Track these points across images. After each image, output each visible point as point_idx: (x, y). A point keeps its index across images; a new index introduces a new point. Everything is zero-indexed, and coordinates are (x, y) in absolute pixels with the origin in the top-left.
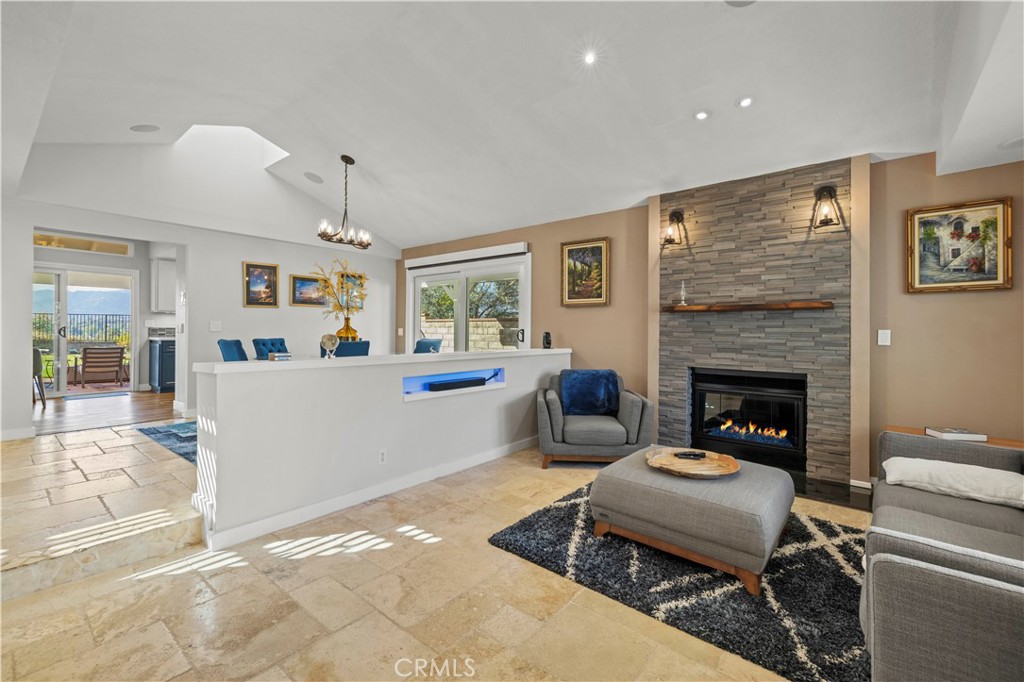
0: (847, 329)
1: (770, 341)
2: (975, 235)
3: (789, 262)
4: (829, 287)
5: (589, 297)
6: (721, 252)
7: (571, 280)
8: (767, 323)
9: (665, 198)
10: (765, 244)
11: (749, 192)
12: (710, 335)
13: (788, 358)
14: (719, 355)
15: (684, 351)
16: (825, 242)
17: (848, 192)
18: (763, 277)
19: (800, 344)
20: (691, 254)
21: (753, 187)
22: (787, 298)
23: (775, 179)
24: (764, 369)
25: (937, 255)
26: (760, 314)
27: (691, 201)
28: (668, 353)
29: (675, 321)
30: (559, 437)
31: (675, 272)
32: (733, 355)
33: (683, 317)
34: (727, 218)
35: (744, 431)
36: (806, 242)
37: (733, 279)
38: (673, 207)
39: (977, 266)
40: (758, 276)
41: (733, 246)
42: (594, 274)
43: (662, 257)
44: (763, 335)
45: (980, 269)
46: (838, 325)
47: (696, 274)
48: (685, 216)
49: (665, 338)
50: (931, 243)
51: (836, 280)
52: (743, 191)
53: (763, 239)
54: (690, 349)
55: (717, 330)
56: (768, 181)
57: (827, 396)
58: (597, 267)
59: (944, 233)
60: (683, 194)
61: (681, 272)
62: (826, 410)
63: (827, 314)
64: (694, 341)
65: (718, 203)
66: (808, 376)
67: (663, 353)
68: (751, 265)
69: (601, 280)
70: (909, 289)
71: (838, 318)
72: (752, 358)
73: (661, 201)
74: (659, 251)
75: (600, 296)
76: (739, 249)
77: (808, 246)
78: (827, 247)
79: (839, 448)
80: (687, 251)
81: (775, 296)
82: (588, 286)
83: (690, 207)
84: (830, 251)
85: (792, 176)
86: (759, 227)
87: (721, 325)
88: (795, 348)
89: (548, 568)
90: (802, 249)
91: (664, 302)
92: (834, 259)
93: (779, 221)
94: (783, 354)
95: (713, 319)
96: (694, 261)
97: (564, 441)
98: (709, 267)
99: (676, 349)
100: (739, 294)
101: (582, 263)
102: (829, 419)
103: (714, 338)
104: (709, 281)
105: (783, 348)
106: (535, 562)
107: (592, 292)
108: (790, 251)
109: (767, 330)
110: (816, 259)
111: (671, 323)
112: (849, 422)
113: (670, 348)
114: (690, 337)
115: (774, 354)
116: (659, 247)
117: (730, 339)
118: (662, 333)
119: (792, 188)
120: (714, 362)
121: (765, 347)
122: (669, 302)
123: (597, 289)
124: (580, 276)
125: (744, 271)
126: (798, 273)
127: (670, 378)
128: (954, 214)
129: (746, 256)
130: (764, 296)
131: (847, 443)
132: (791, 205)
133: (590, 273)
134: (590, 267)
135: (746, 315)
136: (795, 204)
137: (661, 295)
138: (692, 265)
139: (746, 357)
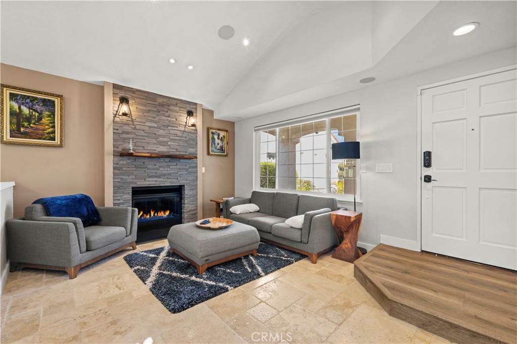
0: (196, 167)
1: (171, 172)
2: (221, 140)
3: (179, 138)
4: (191, 150)
5: (40, 139)
6: (150, 127)
7: (15, 121)
8: (170, 164)
9: (115, 86)
10: (169, 128)
11: (163, 102)
12: (144, 169)
13: (179, 179)
14: (150, 179)
15: (130, 179)
16: (190, 132)
17: (196, 116)
18: (169, 143)
19: (182, 173)
20: (134, 125)
21: (165, 100)
22: (178, 153)
23: (174, 100)
24: (169, 185)
25: (215, 144)
26: (167, 160)
27: (133, 95)
28: (119, 180)
29: (125, 161)
30: (84, 249)
31: (123, 133)
32: (156, 179)
33: (129, 159)
34: (153, 111)
35: (148, 217)
36: (184, 131)
37: (156, 142)
38: (122, 94)
39: (222, 149)
40: (167, 142)
41: (156, 125)
42: (45, 120)
43: (114, 122)
44: (169, 169)
45: (222, 150)
46: (194, 165)
47: (136, 136)
48: (130, 102)
49: (117, 171)
50: (213, 139)
51: (193, 148)
52: (160, 100)
53: (168, 126)
54: (134, 177)
55: (148, 167)
56: (170, 100)
57: (191, 193)
58: (49, 116)
59: (216, 137)
60: (129, 89)
61: (128, 133)
62: (191, 198)
63: (190, 161)
64: (135, 173)
65: (149, 102)
66: (185, 186)
67: (116, 180)
68: (163, 136)
69: (54, 127)
70: (208, 154)
71: (193, 162)
72: (164, 180)
73: (113, 88)
74: (112, 118)
75: (54, 139)
76: (159, 128)
77: (185, 133)
78: (190, 135)
79: (195, 212)
80: (131, 122)
81: (173, 152)
82: (37, 129)
83: (133, 98)
84: (192, 136)
85: (179, 102)
86: (167, 120)
87: (150, 164)
88: (181, 174)
89: (220, 294)
90: (183, 134)
91: (116, 149)
92: (192, 140)
93: (174, 120)
94: (176, 177)
95: (147, 161)
96: (135, 128)
97: (87, 250)
98: (143, 134)
99: (125, 177)
100: (159, 150)
101: (29, 108)
102: (192, 202)
103: (147, 171)
104: (144, 141)
105: (177, 175)
106: (213, 297)
107: (43, 135)
108: (179, 133)
109: (171, 167)
110: (187, 139)
111: (121, 162)
112: (197, 201)
113: (121, 177)
114: (133, 170)
115: (173, 177)
116: (112, 115)
117: (155, 171)
118: (114, 168)
119: (180, 107)
120: (147, 183)
121: (170, 174)
122: (120, 149)
123: (49, 133)
124: (28, 119)
125: (161, 139)
126: (182, 143)
127: (121, 195)
128: (218, 132)
129: (161, 132)
130: (169, 152)
131: (196, 209)
132: (179, 114)
133: (40, 119)
134: (40, 114)
135: (162, 160)
136: (181, 114)
137: (114, 145)
138: (134, 131)
139: (162, 179)
